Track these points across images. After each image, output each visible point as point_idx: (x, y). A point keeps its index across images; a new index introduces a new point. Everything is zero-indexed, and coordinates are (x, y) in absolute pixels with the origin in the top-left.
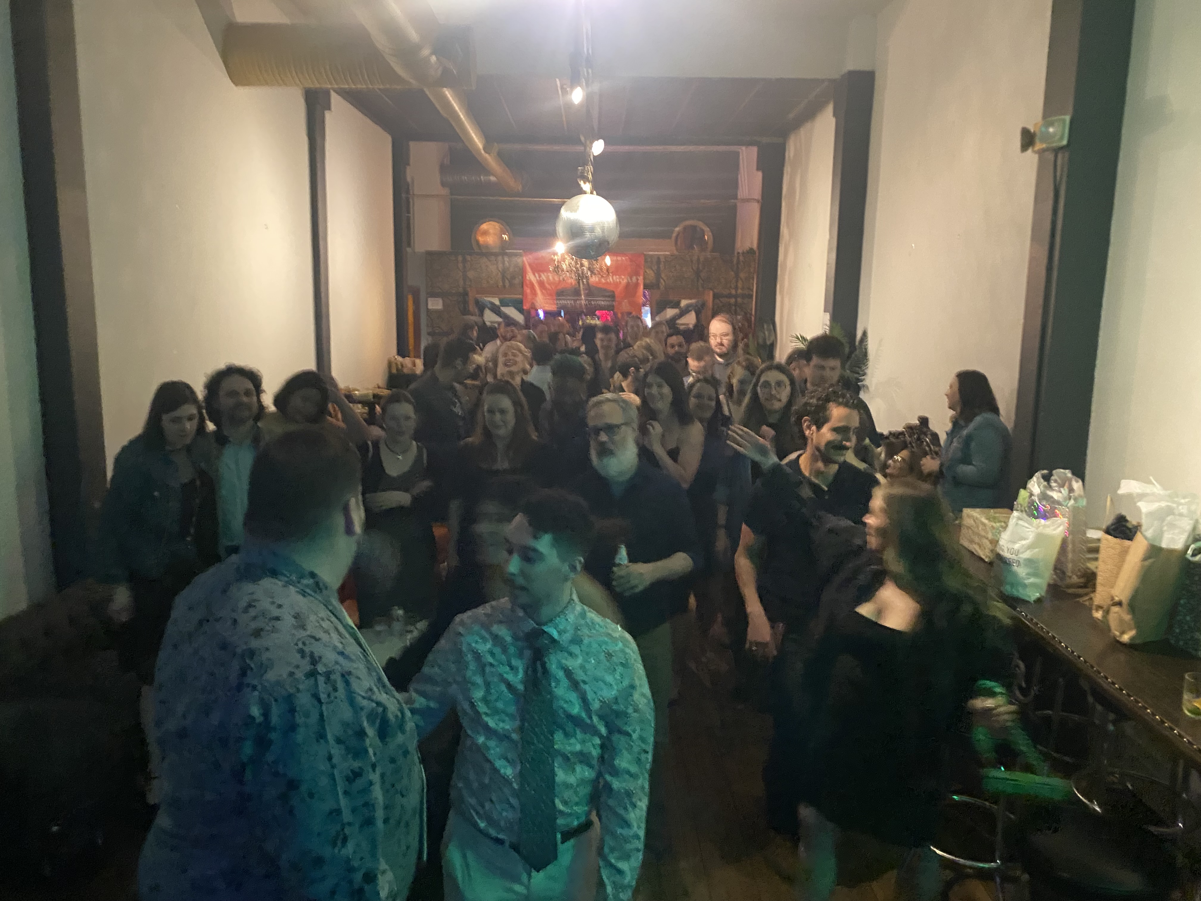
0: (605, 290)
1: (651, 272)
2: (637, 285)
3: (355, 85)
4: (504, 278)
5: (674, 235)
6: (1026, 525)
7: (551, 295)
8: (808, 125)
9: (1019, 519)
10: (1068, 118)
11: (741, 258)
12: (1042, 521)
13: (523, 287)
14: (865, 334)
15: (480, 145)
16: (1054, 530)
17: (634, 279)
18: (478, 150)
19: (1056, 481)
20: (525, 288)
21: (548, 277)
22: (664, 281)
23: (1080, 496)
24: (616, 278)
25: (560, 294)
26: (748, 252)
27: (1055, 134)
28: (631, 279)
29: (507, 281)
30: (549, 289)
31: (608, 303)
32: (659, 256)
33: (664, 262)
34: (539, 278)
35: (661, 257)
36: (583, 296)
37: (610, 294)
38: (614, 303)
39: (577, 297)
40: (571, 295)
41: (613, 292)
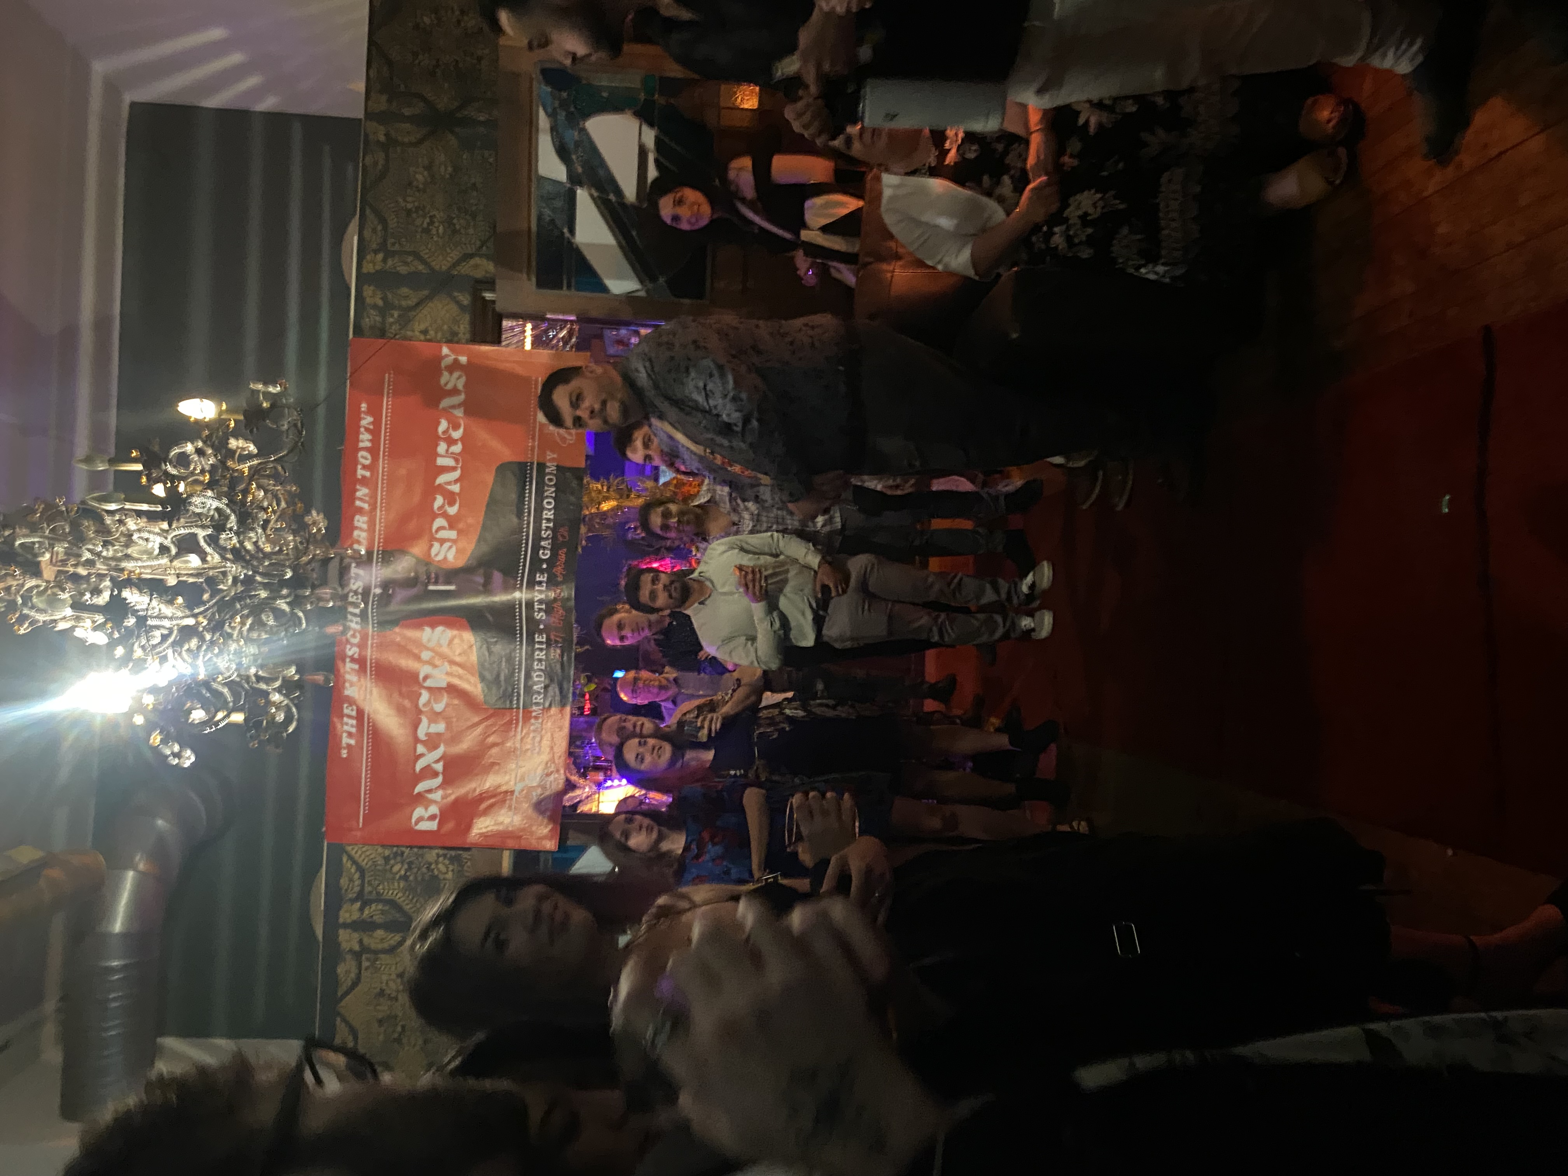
2: (471, 370)
7: (506, 729)
13: (468, 848)
20: (471, 837)
28: (455, 392)
30: (485, 735)
31: (550, 491)
32: (361, 278)
33: (389, 254)
34: (435, 774)
35: (368, 268)
36: (517, 595)
37: (512, 482)
38: (551, 468)
39: (521, 619)
40: (512, 647)
41: (502, 469)
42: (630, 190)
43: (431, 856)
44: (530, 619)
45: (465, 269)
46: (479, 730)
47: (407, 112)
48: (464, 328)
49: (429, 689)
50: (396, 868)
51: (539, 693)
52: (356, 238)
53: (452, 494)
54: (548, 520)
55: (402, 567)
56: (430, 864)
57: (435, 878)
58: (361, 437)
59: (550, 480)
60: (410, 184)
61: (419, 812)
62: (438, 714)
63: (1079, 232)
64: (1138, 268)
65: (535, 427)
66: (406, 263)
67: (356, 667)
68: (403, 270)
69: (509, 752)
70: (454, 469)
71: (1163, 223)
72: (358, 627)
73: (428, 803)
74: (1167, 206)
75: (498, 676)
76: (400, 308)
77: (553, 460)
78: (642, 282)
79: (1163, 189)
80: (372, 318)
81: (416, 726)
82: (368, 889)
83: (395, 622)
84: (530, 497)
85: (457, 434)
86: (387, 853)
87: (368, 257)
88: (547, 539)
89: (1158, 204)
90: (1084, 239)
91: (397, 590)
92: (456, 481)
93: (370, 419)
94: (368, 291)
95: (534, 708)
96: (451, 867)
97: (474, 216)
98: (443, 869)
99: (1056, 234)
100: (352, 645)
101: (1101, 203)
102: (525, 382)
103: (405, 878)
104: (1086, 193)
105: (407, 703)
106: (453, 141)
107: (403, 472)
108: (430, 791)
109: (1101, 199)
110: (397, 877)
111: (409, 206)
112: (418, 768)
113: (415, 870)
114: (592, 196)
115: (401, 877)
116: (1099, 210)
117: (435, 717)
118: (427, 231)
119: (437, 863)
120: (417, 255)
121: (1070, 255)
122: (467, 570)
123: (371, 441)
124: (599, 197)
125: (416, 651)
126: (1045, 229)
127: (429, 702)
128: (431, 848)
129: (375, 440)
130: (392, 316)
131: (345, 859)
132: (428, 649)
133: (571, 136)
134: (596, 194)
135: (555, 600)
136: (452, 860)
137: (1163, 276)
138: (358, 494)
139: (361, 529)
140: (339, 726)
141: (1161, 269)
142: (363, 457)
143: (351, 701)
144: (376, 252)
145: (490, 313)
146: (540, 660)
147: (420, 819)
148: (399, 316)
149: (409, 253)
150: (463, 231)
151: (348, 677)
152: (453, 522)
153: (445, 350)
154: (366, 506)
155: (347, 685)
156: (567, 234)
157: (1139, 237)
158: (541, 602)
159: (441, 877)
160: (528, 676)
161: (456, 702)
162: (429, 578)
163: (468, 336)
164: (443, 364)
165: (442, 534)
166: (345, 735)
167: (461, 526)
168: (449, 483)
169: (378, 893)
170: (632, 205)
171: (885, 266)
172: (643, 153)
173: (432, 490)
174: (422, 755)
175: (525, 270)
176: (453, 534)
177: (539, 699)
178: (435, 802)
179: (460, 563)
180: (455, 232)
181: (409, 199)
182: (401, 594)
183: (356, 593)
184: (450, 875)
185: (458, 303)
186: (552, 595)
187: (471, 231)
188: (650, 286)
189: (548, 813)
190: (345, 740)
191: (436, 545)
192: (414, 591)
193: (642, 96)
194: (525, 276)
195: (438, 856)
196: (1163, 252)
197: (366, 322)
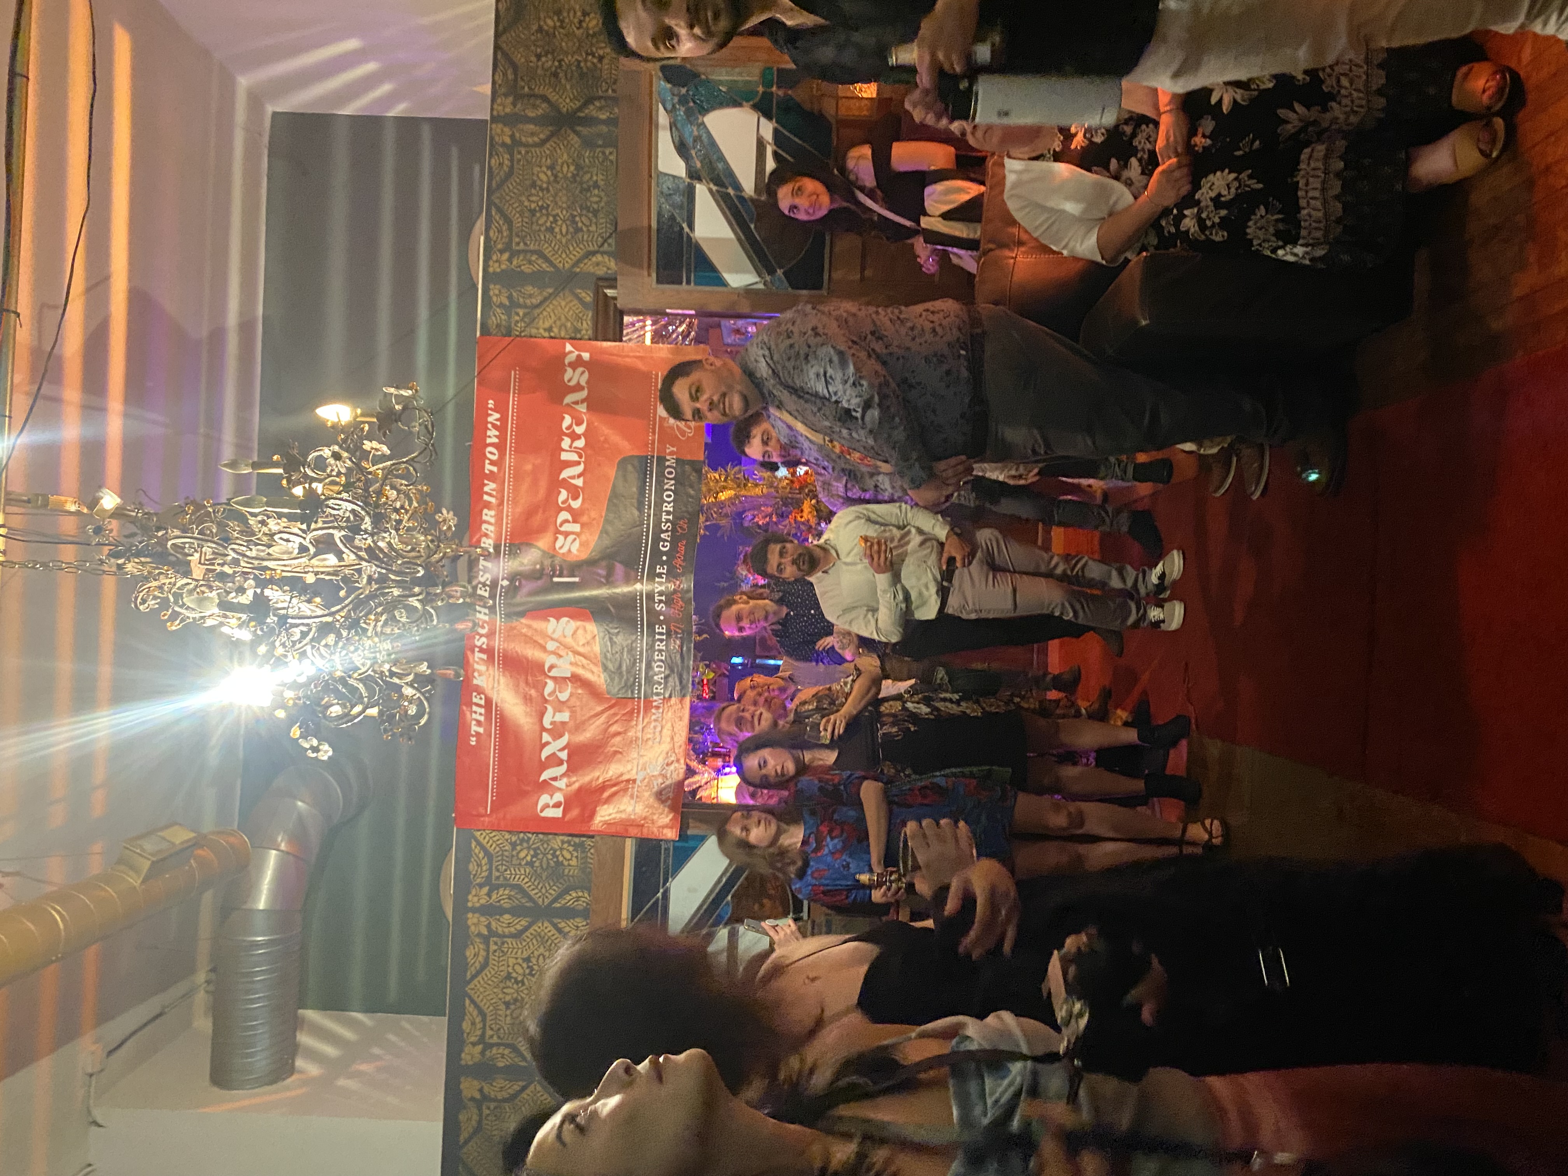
2: (597, 367)
7: (628, 719)
13: (590, 836)
17: (574, 378)
20: (594, 824)
28: (578, 388)
30: (608, 724)
31: (670, 484)
32: (488, 278)
33: (514, 254)
34: (560, 763)
35: (494, 268)
36: (638, 586)
37: (633, 477)
38: (671, 461)
39: (642, 610)
40: (634, 637)
41: (624, 463)
42: (748, 185)
43: (556, 842)
44: (651, 611)
45: (588, 267)
46: (603, 718)
48: (586, 326)
49: (555, 679)
50: (522, 855)
51: (660, 683)
52: (482, 238)
53: (576, 487)
54: (668, 513)
55: (528, 559)
56: (555, 851)
57: (559, 864)
58: (489, 433)
59: (671, 473)
60: (534, 185)
61: (544, 799)
62: (563, 703)
63: (1211, 215)
64: (1274, 251)
65: (655, 419)
66: (530, 262)
67: (485, 657)
68: (527, 269)
69: (631, 742)
70: (578, 463)
71: (1303, 203)
72: (486, 618)
73: (553, 791)
74: (1307, 184)
75: (620, 666)
76: (525, 306)
77: (671, 453)
78: (760, 275)
79: (1302, 166)
80: (499, 317)
81: (542, 714)
82: (496, 874)
83: (522, 614)
84: (650, 490)
85: (580, 430)
86: (514, 839)
87: (494, 258)
88: (667, 531)
89: (1298, 182)
90: (1217, 220)
91: (524, 582)
92: (579, 476)
93: (497, 416)
94: (494, 289)
95: (655, 698)
96: (575, 854)
97: (595, 213)
98: (568, 856)
99: (1185, 216)
100: (481, 636)
101: (1236, 184)
102: (646, 376)
103: (531, 864)
104: (1218, 173)
105: (533, 692)
106: (575, 140)
107: (529, 467)
108: (555, 779)
109: (1236, 179)
110: (523, 863)
111: (533, 206)
112: (543, 757)
113: (540, 856)
114: (710, 191)
115: (527, 864)
116: (1233, 190)
117: (560, 706)
118: (551, 230)
119: (561, 849)
120: (541, 255)
121: (1203, 237)
122: (591, 563)
123: (496, 436)
124: (718, 191)
125: (541, 642)
126: (1175, 211)
127: (554, 692)
128: (556, 834)
129: (502, 437)
130: (518, 314)
131: (474, 844)
132: (552, 639)
133: (691, 131)
134: (714, 188)
135: (675, 591)
136: (576, 846)
137: (1304, 257)
138: (486, 489)
139: (489, 523)
140: (468, 714)
141: (1299, 250)
142: (491, 453)
143: (479, 691)
144: (502, 252)
145: (612, 308)
146: (660, 651)
147: (547, 806)
148: (525, 315)
149: (533, 252)
150: (585, 229)
151: (476, 666)
152: (576, 516)
153: (569, 347)
154: (493, 500)
155: (476, 674)
156: (686, 229)
157: (1276, 217)
158: (661, 594)
159: (566, 863)
160: (649, 666)
161: (580, 691)
162: (554, 570)
163: (590, 332)
164: (567, 361)
165: (566, 528)
166: (474, 723)
167: (585, 519)
168: (573, 477)
169: (505, 879)
170: (752, 200)
171: (1007, 253)
172: (761, 145)
173: (556, 484)
174: (548, 743)
175: (646, 265)
176: (576, 528)
177: (660, 689)
178: (560, 789)
179: (584, 556)
180: (578, 230)
181: (534, 198)
182: (528, 586)
183: (484, 585)
184: (574, 862)
185: (580, 300)
186: (671, 587)
187: (593, 228)
188: (768, 278)
189: (669, 802)
190: (474, 728)
191: (561, 538)
192: (540, 583)
193: (761, 89)
194: (646, 273)
195: (563, 842)
196: (1303, 233)
197: (493, 321)
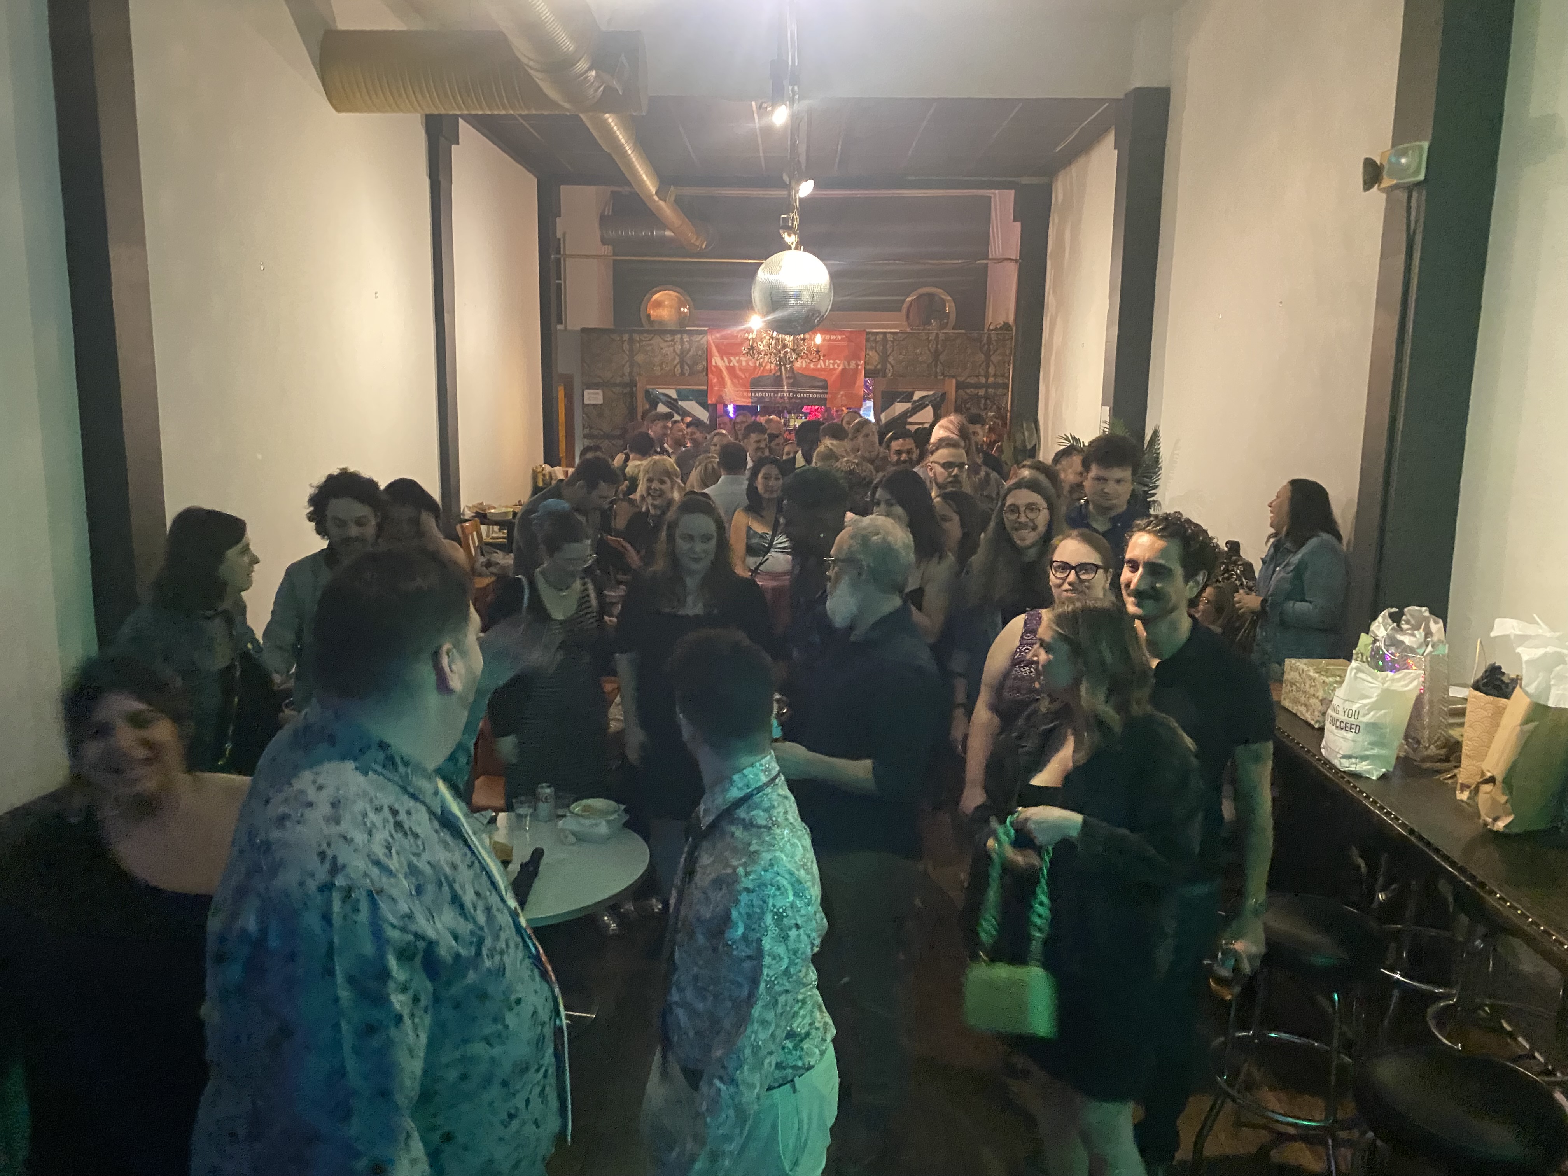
0: (815, 379)
1: (876, 354)
2: (856, 371)
3: (491, 110)
4: (682, 363)
5: (905, 306)
6: (1369, 679)
7: (744, 385)
8: (1082, 160)
9: (1359, 670)
10: (1426, 145)
11: (994, 337)
12: (1390, 674)
13: (707, 375)
14: (1156, 433)
15: (653, 190)
16: (1407, 685)
17: (853, 363)
18: (651, 196)
19: (1408, 622)
20: (710, 376)
21: (739, 361)
22: (892, 366)
23: (1440, 641)
24: (829, 363)
25: (756, 383)
26: (1001, 328)
27: (1407, 167)
28: (849, 364)
29: (686, 367)
30: (742, 379)
31: (819, 396)
32: (885, 333)
33: (893, 342)
34: (729, 363)
35: (888, 336)
36: (786, 387)
37: (820, 384)
38: (826, 396)
39: (778, 389)
40: (770, 386)
41: (826, 381)
43: (704, 363)
44: (778, 392)
45: (889, 366)
46: (744, 376)
47: (939, 346)
48: (870, 367)
50: (700, 351)
51: (755, 395)
53: (817, 365)
54: (810, 396)
56: (702, 363)
57: (698, 364)
58: (834, 336)
59: (822, 396)
61: (718, 359)
62: (748, 364)
65: (839, 391)
66: (890, 348)
68: (888, 346)
69: (736, 386)
70: (825, 365)
73: (720, 361)
75: (761, 382)
76: (876, 346)
77: (828, 397)
80: (872, 338)
82: (693, 343)
84: (817, 390)
85: (836, 366)
86: (705, 348)
87: (892, 335)
88: (804, 395)
92: (821, 366)
93: (840, 338)
94: (881, 336)
95: (751, 394)
96: (701, 369)
97: (907, 368)
98: (700, 367)
102: (853, 387)
103: (697, 355)
106: (930, 361)
108: (724, 362)
110: (697, 352)
111: (909, 348)
112: (731, 357)
113: (700, 358)
114: (909, 408)
117: (747, 362)
118: (901, 354)
119: (702, 365)
120: (893, 351)
122: (794, 372)
124: (908, 410)
128: (707, 363)
129: (833, 340)
130: (873, 344)
131: (702, 335)
135: (784, 399)
136: (704, 369)
142: (828, 337)
144: (894, 338)
146: (765, 395)
147: (715, 359)
148: (873, 346)
149: (893, 348)
150: (901, 365)
152: (808, 366)
153: (862, 361)
156: (898, 400)
158: (784, 394)
159: (698, 366)
160: (760, 391)
161: (752, 369)
163: (867, 368)
164: (858, 361)
165: (804, 362)
167: (807, 368)
168: (820, 364)
169: (692, 346)
174: (735, 359)
176: (804, 366)
177: (753, 395)
178: (721, 363)
179: (796, 369)
180: (901, 363)
184: (698, 369)
185: (878, 364)
186: (785, 397)
187: (901, 368)
189: (718, 400)
195: (704, 365)
